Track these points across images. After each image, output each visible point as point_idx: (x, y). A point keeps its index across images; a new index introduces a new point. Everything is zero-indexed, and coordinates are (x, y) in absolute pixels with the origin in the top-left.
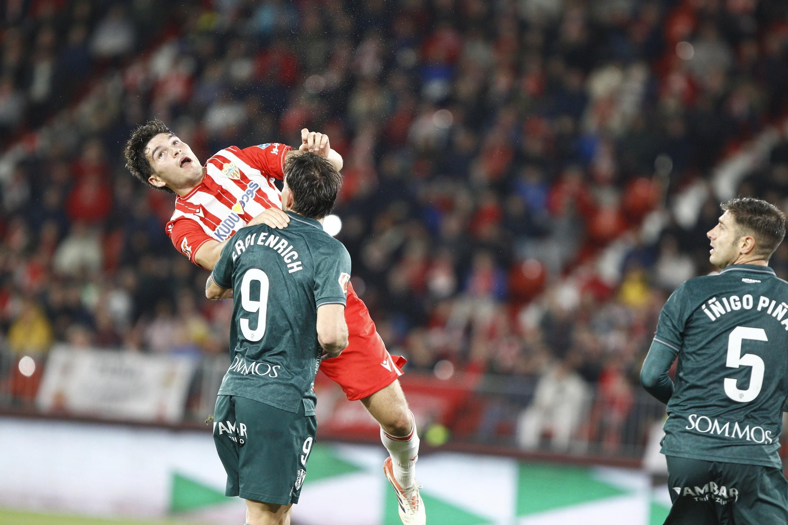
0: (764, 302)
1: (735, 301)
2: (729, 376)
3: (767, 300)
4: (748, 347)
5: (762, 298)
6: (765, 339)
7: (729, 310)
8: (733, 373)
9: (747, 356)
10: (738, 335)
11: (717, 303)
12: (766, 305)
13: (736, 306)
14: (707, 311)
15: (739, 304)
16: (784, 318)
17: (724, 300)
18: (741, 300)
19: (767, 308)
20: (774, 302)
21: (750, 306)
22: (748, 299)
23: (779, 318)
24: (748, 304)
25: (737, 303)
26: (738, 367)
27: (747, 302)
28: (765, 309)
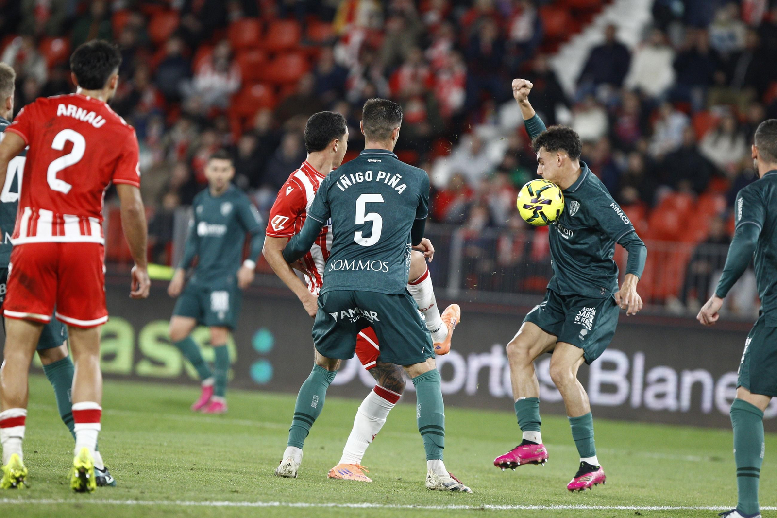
0: (381, 175)
1: (359, 175)
2: (358, 230)
3: (384, 174)
4: (370, 208)
5: (380, 173)
6: (382, 201)
7: (354, 182)
8: (359, 228)
9: (369, 214)
10: (362, 200)
11: (346, 178)
12: (383, 177)
13: (360, 179)
14: (339, 185)
15: (362, 178)
16: (397, 186)
17: (351, 176)
18: (364, 175)
19: (384, 179)
20: (389, 175)
21: (371, 179)
22: (369, 174)
23: (393, 186)
24: (369, 178)
25: (360, 177)
26: (363, 223)
27: (369, 176)
28: (382, 180)
